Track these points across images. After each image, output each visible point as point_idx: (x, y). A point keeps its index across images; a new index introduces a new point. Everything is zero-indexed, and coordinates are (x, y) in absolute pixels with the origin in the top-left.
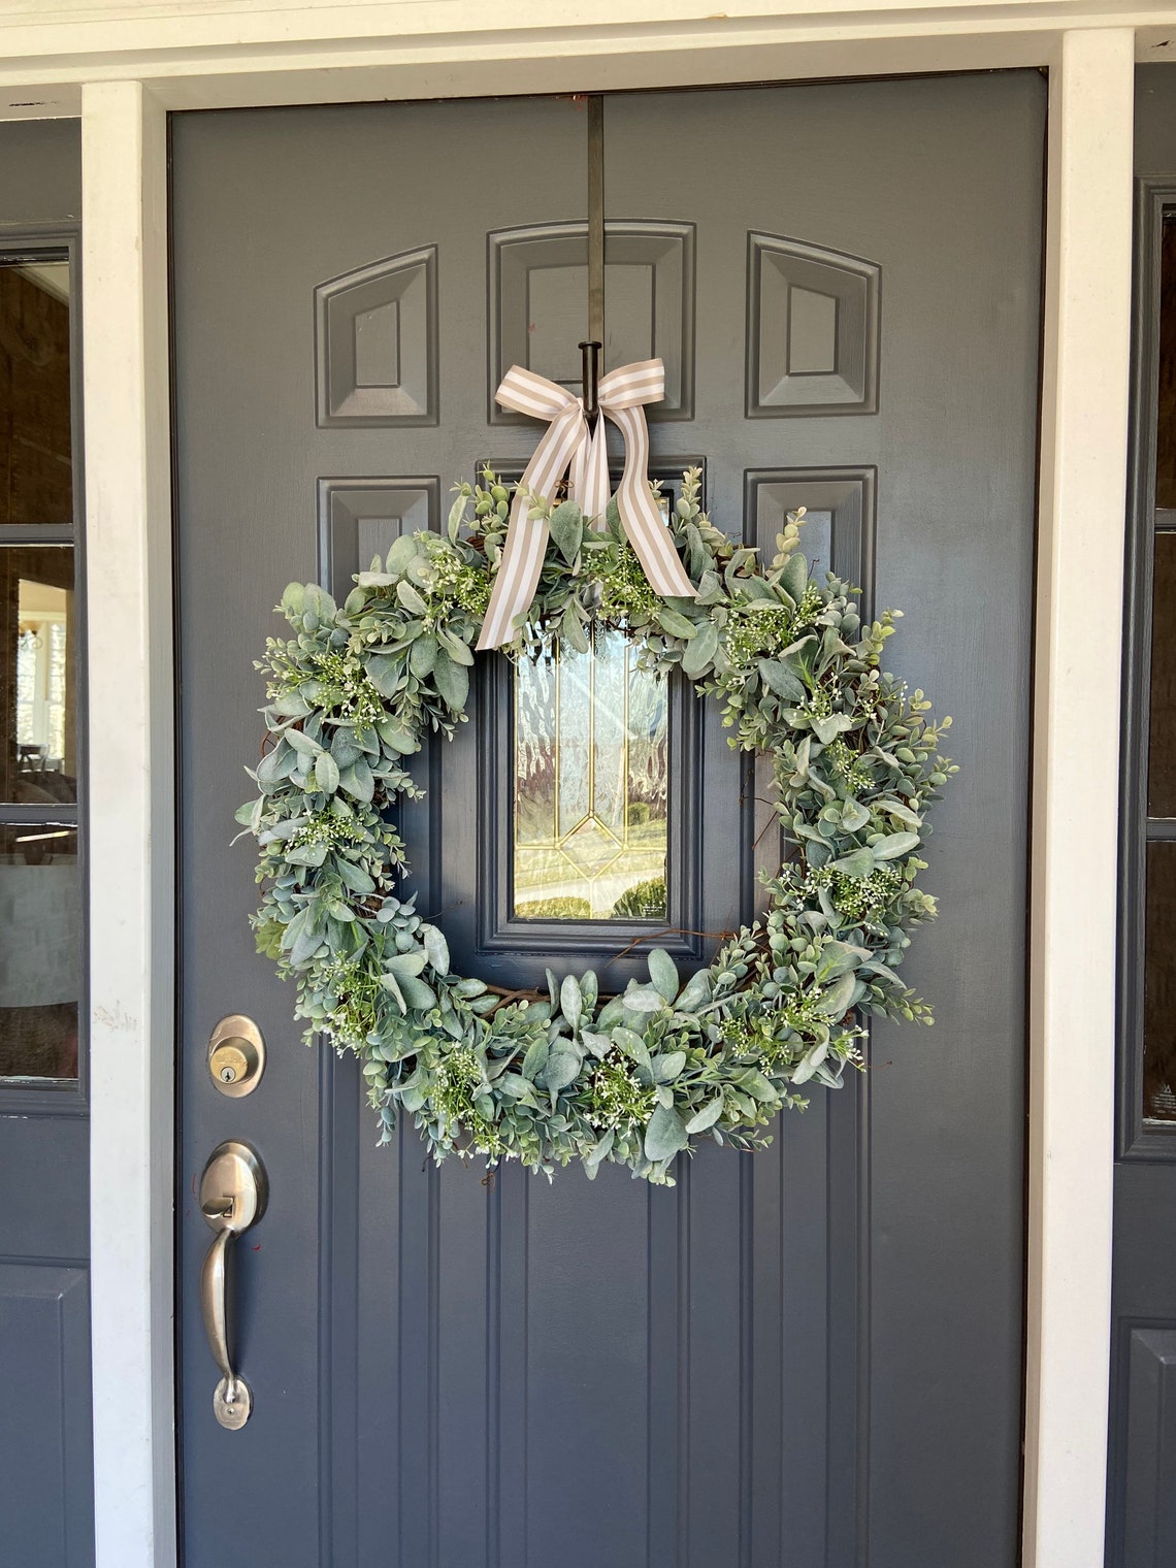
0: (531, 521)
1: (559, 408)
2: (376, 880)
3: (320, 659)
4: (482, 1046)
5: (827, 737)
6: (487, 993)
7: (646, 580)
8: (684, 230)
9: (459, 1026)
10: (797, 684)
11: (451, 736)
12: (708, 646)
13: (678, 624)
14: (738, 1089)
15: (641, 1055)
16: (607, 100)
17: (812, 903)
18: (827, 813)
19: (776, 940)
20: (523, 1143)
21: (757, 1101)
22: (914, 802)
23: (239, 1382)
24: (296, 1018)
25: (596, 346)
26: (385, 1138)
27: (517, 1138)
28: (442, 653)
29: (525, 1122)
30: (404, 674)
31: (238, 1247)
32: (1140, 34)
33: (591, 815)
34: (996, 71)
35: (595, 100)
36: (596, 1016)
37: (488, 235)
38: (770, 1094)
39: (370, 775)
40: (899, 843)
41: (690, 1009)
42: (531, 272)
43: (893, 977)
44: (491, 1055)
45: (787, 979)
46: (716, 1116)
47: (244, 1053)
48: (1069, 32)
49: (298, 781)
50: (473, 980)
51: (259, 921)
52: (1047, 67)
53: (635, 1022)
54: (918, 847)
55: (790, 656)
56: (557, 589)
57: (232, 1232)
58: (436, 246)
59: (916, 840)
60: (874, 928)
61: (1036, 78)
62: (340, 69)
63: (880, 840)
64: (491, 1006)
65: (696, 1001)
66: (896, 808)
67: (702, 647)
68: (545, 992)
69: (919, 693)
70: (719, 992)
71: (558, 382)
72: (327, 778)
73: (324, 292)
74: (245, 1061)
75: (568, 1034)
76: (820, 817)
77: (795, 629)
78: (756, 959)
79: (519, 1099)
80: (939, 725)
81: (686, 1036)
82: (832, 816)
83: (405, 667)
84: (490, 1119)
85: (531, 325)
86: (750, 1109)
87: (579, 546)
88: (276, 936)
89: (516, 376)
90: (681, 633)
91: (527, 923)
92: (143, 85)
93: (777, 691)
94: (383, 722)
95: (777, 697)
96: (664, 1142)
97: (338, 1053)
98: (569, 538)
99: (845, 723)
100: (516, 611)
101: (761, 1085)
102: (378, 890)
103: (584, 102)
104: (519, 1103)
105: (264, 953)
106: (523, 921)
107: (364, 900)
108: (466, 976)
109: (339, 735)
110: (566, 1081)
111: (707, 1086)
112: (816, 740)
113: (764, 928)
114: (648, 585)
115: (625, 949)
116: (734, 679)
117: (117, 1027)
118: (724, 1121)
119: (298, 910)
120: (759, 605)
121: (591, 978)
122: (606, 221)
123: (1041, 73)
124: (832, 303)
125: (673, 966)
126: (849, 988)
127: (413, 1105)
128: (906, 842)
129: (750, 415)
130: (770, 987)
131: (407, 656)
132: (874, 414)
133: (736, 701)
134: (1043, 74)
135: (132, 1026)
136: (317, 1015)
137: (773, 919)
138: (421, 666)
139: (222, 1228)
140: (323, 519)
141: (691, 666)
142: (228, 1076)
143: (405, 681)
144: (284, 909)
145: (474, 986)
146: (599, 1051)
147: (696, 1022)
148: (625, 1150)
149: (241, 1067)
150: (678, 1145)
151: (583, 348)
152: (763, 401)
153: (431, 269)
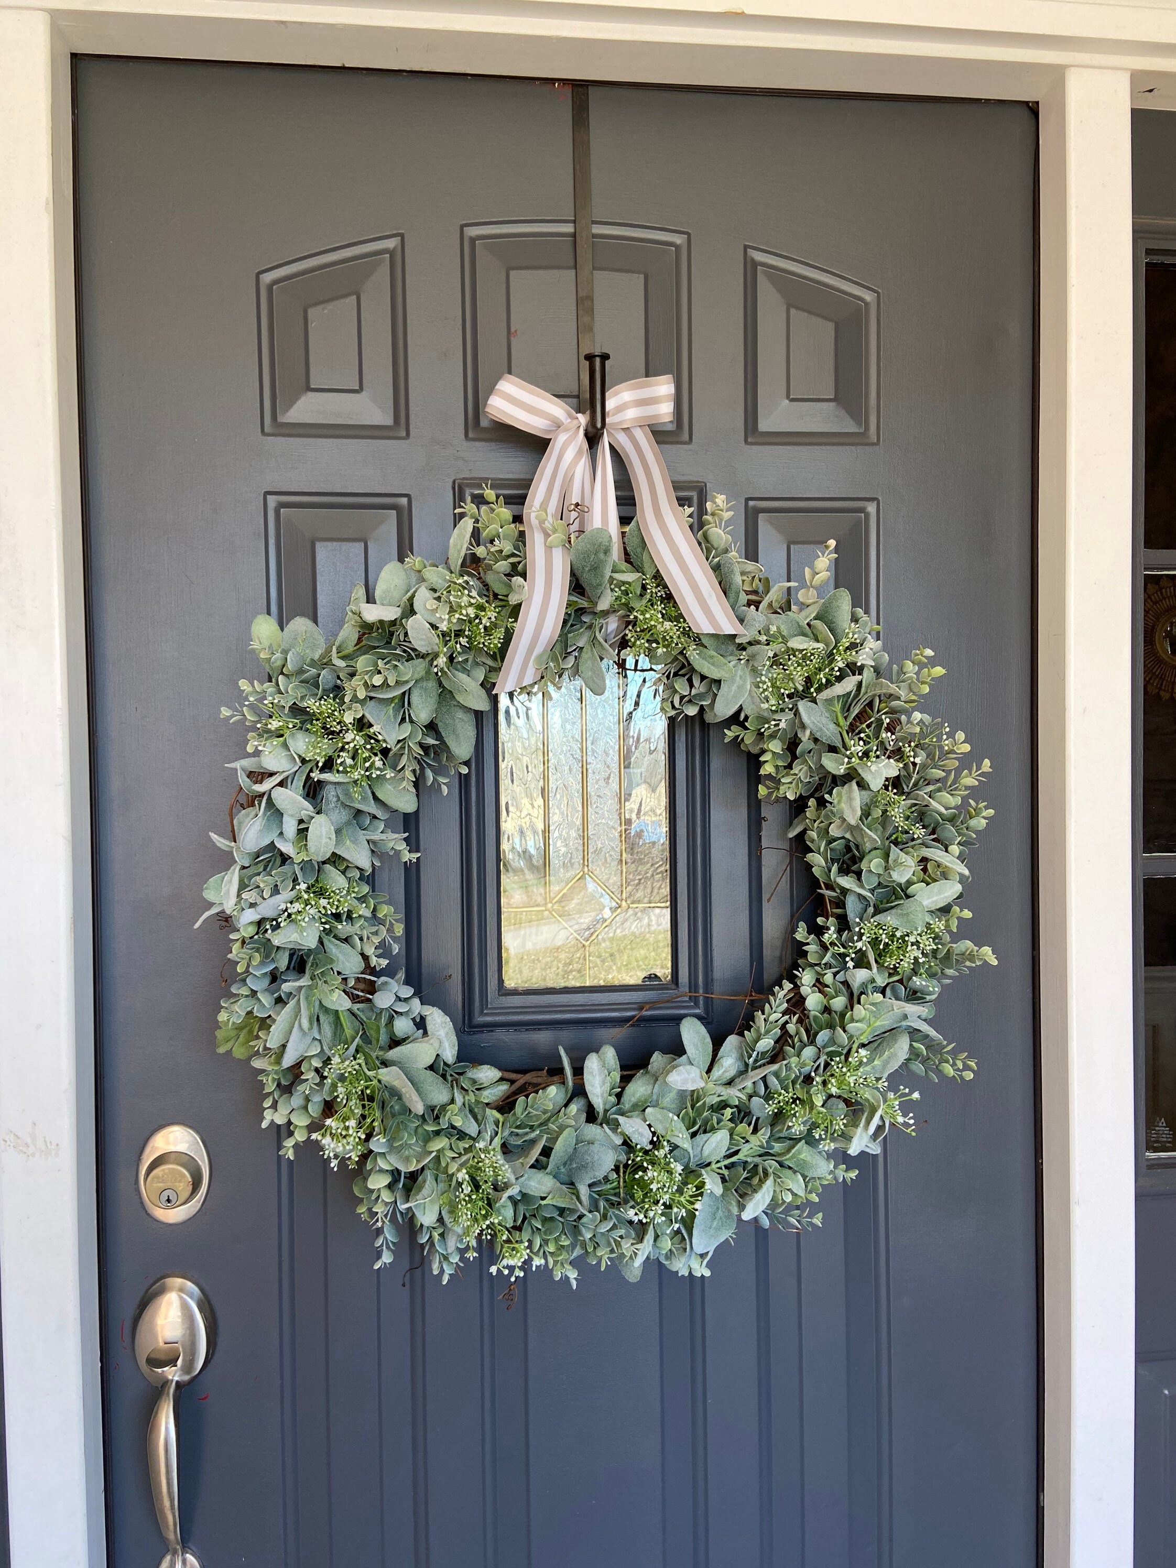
0: (549, 548)
1: (558, 425)
2: (365, 958)
3: (312, 704)
4: (497, 1141)
5: (876, 784)
6: (502, 1079)
7: (681, 616)
8: (679, 239)
9: (472, 1120)
10: (832, 726)
11: (445, 790)
12: (741, 688)
13: (713, 664)
14: (781, 1165)
15: (682, 1138)
16: (592, 90)
17: (861, 962)
18: (873, 864)
19: (813, 1001)
20: (551, 1248)
21: (804, 1177)
22: (955, 849)
23: (189, 1557)
24: (264, 1125)
25: (605, 357)
26: (387, 1258)
27: (545, 1242)
28: (445, 695)
29: (553, 1224)
30: (403, 720)
32: (1137, 77)
33: (586, 871)
34: (988, 101)
35: (580, 90)
36: (619, 1096)
37: (462, 227)
38: (823, 1169)
39: (362, 836)
40: (940, 893)
41: (724, 1080)
42: (512, 273)
43: (933, 1033)
44: (506, 1149)
45: (832, 1041)
46: (768, 1201)
47: (188, 1170)
48: (1072, 69)
49: (286, 848)
50: (486, 1067)
51: (232, 1015)
52: (1037, 103)
53: (669, 1099)
54: (960, 896)
55: (829, 701)
56: (572, 625)
57: (177, 1382)
58: (402, 236)
59: (958, 888)
60: (924, 983)
61: (1026, 114)
62: (301, 23)
63: (922, 890)
64: (500, 1094)
65: (732, 1073)
66: (936, 854)
67: (734, 688)
68: (556, 1072)
69: (960, 736)
70: (756, 1061)
71: (554, 395)
72: (320, 843)
73: (267, 278)
74: (190, 1179)
75: (591, 1116)
76: (864, 866)
77: (836, 669)
78: (787, 1022)
79: (543, 1198)
80: (978, 769)
81: (728, 1112)
82: (877, 867)
83: (404, 712)
84: (510, 1224)
85: (513, 330)
86: (797, 1184)
87: (608, 577)
88: (245, 1031)
89: (508, 386)
90: (714, 673)
91: (520, 994)
92: (52, 17)
93: (818, 735)
94: (388, 776)
95: (816, 740)
96: (712, 1232)
97: (332, 1165)
98: (596, 568)
99: (889, 768)
100: (539, 649)
101: (808, 1159)
102: (369, 969)
103: (568, 90)
104: (543, 1203)
105: (229, 1052)
106: (515, 992)
107: (352, 983)
108: (478, 1061)
109: (330, 794)
110: (600, 1175)
111: (746, 1162)
112: (862, 785)
113: (797, 987)
114: (685, 621)
115: (634, 1017)
116: (773, 723)
117: (33, 1155)
118: (774, 1203)
119: (280, 1001)
120: (797, 643)
121: (610, 1053)
122: (594, 222)
123: (1031, 109)
124: (831, 326)
125: (708, 1035)
126: (901, 1048)
127: (427, 1218)
128: (949, 891)
129: (749, 440)
130: (809, 1052)
131: (404, 701)
132: (873, 444)
133: (776, 746)
134: (1033, 109)
135: (53, 1152)
136: (301, 1121)
137: (807, 978)
138: (423, 711)
139: (166, 1383)
140: (272, 541)
141: (723, 709)
142: (169, 1201)
143: (407, 729)
144: (266, 1000)
145: (487, 1074)
146: (642, 1138)
147: (734, 1095)
148: (667, 1244)
149: (184, 1187)
150: (727, 1234)
151: (590, 358)
152: (764, 425)
153: (397, 260)
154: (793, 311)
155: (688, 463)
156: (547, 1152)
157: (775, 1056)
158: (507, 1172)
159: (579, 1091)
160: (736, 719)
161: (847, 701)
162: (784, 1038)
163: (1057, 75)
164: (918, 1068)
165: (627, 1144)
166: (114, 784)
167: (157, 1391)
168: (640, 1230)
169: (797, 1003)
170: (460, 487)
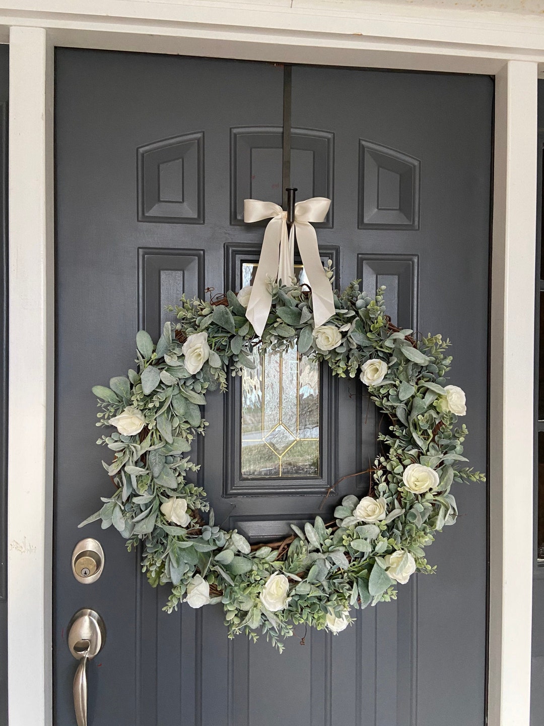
8: (330, 136)
16: (293, 68)
25: (295, 190)
31: (91, 665)
32: (540, 65)
33: (281, 423)
34: (471, 75)
35: (288, 67)
37: (231, 129)
42: (253, 150)
47: (95, 559)
48: (511, 61)
52: (494, 76)
57: (87, 658)
58: (203, 132)
61: (489, 80)
73: (141, 150)
74: (95, 564)
85: (253, 175)
92: (47, 31)
103: (282, 67)
117: (24, 552)
122: (292, 128)
123: (491, 79)
124: (398, 177)
129: (360, 227)
132: (416, 230)
134: (492, 79)
135: (34, 550)
139: (83, 658)
140: (141, 270)
142: (85, 573)
149: (92, 567)
151: (288, 190)
152: (366, 221)
153: (201, 144)
154: (380, 169)
155: (332, 238)
163: (504, 65)
167: (77, 663)
170: (227, 246)
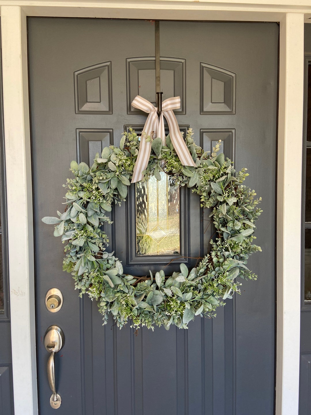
0: (146, 143)
1: (151, 110)
2: (100, 248)
3: (85, 184)
4: (133, 294)
5: (231, 204)
6: (134, 279)
7: (179, 161)
8: (183, 61)
9: (127, 289)
10: (220, 189)
11: (120, 205)
12: (196, 179)
13: (188, 173)
14: (206, 301)
15: (180, 294)
16: (160, 22)
17: (227, 250)
18: (230, 225)
19: (215, 259)
20: (147, 321)
21: (212, 305)
22: (252, 221)
23: (58, 395)
24: (75, 289)
25: (162, 93)
26: (105, 323)
27: (145, 320)
28: (119, 182)
29: (147, 315)
30: (108, 188)
31: (57, 355)
32: (306, 15)
33: (158, 225)
34: (266, 22)
35: (157, 22)
36: (164, 283)
37: (126, 59)
38: (216, 303)
39: (98, 217)
40: (248, 232)
41: (191, 280)
42: (139, 71)
43: (246, 268)
44: (135, 296)
45: (219, 270)
46: (202, 310)
47: (57, 299)
48: (288, 13)
51: (66, 262)
52: (279, 22)
53: (177, 284)
54: (253, 233)
55: (219, 182)
56: (152, 163)
57: (55, 352)
58: (111, 62)
59: (253, 231)
60: (243, 255)
61: (276, 25)
62: (84, 7)
63: (243, 231)
64: (134, 282)
65: (193, 278)
66: (247, 222)
67: (194, 179)
68: (149, 276)
69: (254, 191)
70: (200, 275)
73: (76, 73)
74: (58, 302)
75: (157, 288)
76: (228, 225)
77: (221, 174)
78: (208, 265)
79: (145, 309)
80: (259, 199)
81: (192, 288)
83: (109, 186)
84: (136, 315)
85: (139, 86)
86: (210, 307)
87: (160, 150)
88: (70, 266)
89: (138, 98)
90: (189, 175)
91: (141, 257)
92: (21, 8)
93: (216, 191)
94: (104, 202)
95: (216, 193)
96: (188, 318)
97: (92, 300)
98: (158, 148)
99: (235, 200)
100: (142, 170)
101: (213, 300)
102: (101, 250)
103: (154, 23)
104: (145, 310)
105: (66, 271)
106: (139, 256)
107: (96, 254)
108: (128, 274)
110: (159, 303)
111: (197, 300)
112: (227, 204)
113: (211, 256)
114: (181, 162)
115: (169, 263)
116: (204, 188)
117: (19, 295)
118: (204, 311)
119: (78, 258)
120: (211, 167)
121: (162, 272)
122: (160, 57)
123: (277, 24)
124: (223, 83)
125: (187, 268)
126: (237, 272)
127: (115, 313)
128: (250, 232)
129: (201, 113)
130: (213, 273)
131: (109, 183)
132: (234, 114)
133: (204, 194)
134: (278, 24)
135: (24, 295)
136: (84, 288)
137: (213, 254)
138: (113, 186)
139: (52, 352)
140: (78, 141)
141: (191, 184)
142: (53, 307)
143: (109, 190)
144: (74, 258)
145: (130, 277)
146: (170, 294)
147: (194, 283)
148: (176, 321)
149: (56, 304)
150: (192, 318)
151: (158, 93)
152: (205, 110)
153: (110, 68)
154: (213, 79)
155: (185, 120)
156: (146, 297)
157: (205, 273)
158: (135, 302)
159: (154, 282)
160: (195, 187)
161: (224, 182)
162: (207, 269)
163: (284, 15)
164: (242, 277)
165: (166, 295)
166: (39, 203)
167: (50, 354)
168: (169, 317)
169: (211, 260)
170: (125, 127)
